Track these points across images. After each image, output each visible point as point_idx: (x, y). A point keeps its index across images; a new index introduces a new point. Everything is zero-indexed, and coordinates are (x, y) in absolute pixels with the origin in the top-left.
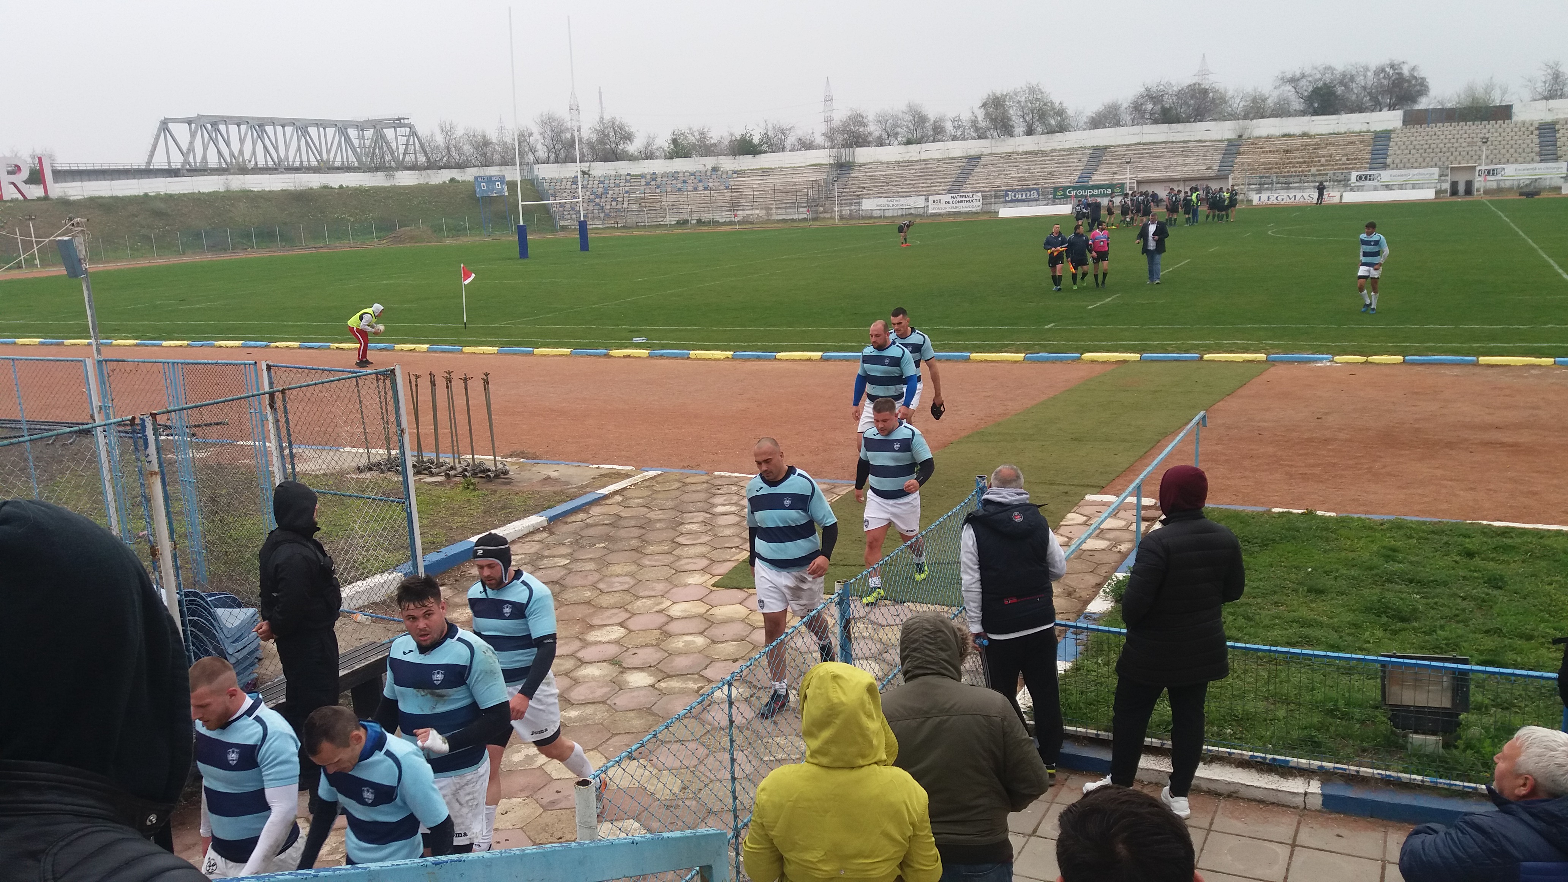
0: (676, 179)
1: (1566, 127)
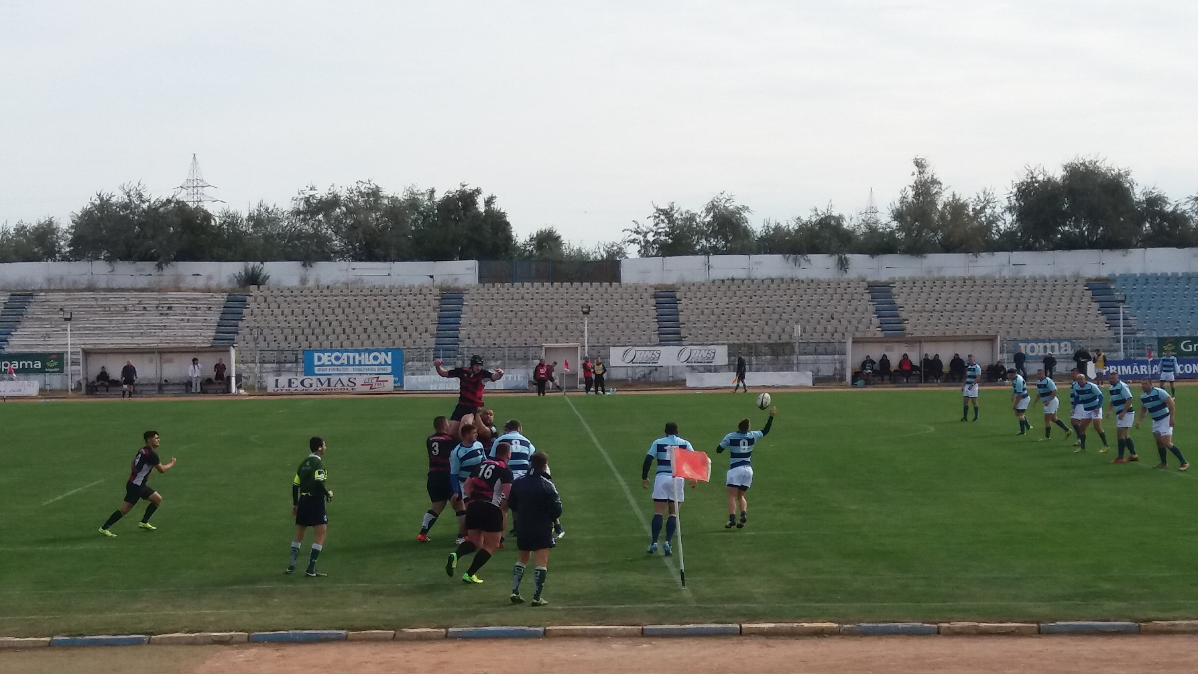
1: (689, 295)
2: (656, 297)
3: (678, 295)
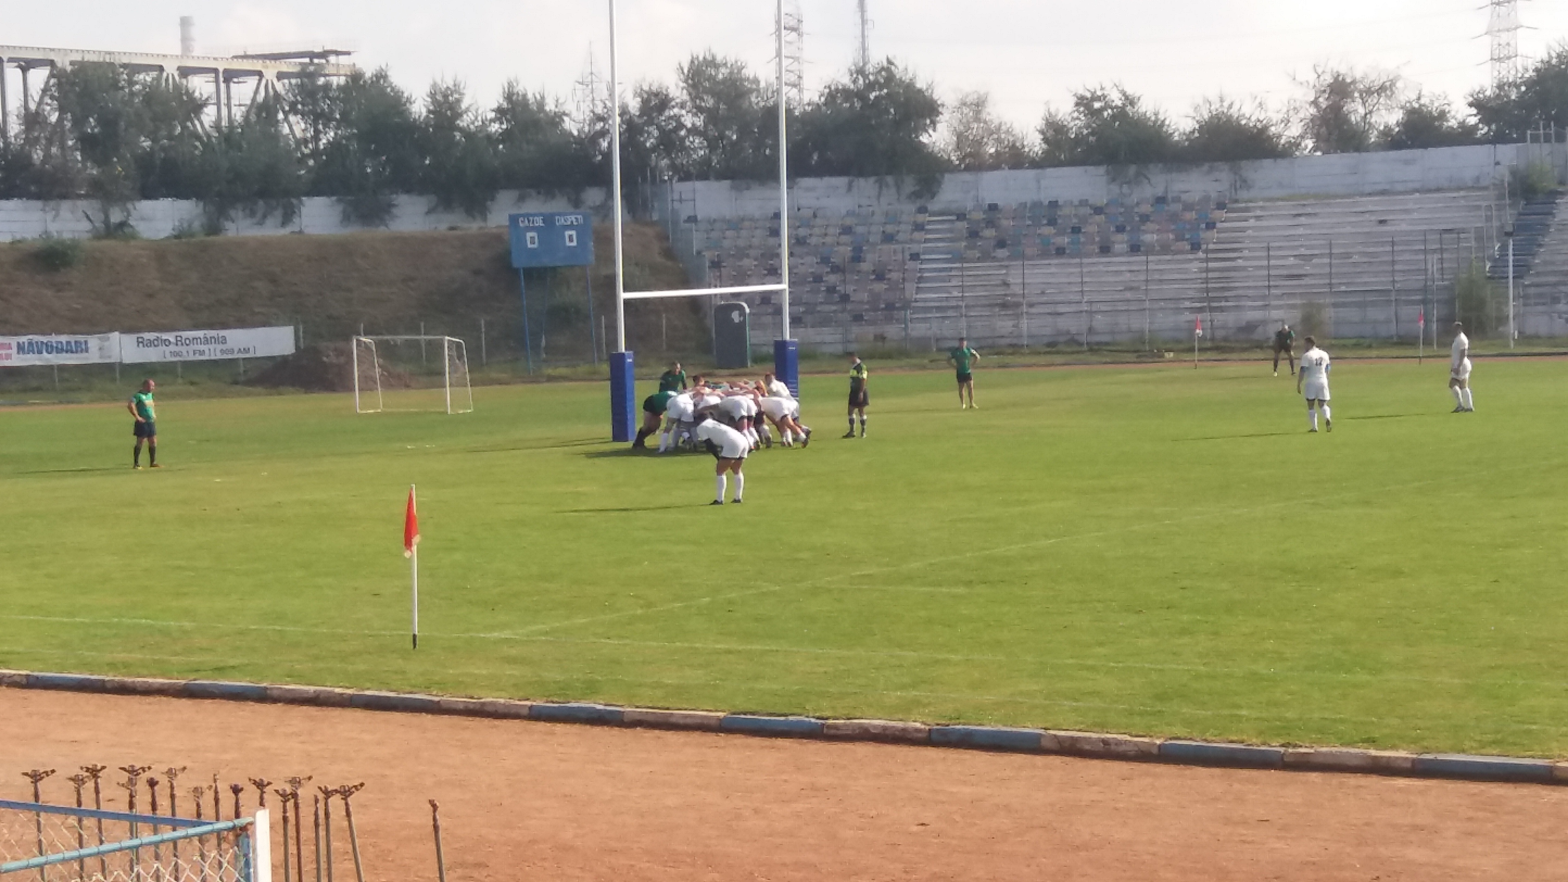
0: (1052, 222)
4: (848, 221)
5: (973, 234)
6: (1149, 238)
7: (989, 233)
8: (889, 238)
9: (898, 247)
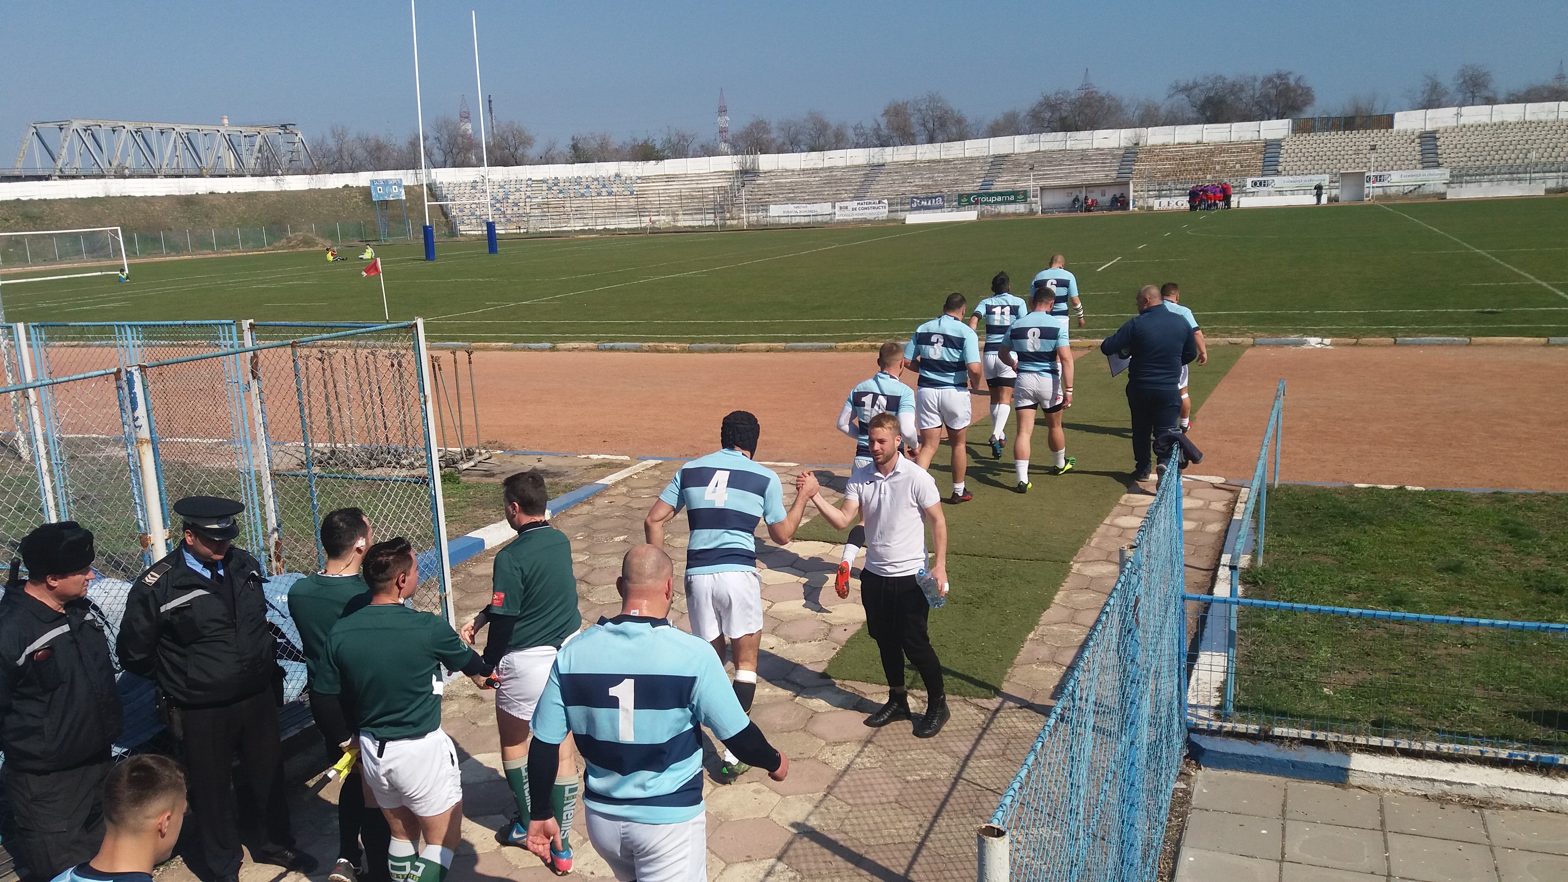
0: (579, 184)
1: (1446, 135)
2: (1420, 137)
3: (1437, 136)
4: (502, 184)
5: (550, 189)
6: (614, 190)
7: (555, 188)
8: (518, 190)
9: (523, 193)
